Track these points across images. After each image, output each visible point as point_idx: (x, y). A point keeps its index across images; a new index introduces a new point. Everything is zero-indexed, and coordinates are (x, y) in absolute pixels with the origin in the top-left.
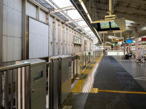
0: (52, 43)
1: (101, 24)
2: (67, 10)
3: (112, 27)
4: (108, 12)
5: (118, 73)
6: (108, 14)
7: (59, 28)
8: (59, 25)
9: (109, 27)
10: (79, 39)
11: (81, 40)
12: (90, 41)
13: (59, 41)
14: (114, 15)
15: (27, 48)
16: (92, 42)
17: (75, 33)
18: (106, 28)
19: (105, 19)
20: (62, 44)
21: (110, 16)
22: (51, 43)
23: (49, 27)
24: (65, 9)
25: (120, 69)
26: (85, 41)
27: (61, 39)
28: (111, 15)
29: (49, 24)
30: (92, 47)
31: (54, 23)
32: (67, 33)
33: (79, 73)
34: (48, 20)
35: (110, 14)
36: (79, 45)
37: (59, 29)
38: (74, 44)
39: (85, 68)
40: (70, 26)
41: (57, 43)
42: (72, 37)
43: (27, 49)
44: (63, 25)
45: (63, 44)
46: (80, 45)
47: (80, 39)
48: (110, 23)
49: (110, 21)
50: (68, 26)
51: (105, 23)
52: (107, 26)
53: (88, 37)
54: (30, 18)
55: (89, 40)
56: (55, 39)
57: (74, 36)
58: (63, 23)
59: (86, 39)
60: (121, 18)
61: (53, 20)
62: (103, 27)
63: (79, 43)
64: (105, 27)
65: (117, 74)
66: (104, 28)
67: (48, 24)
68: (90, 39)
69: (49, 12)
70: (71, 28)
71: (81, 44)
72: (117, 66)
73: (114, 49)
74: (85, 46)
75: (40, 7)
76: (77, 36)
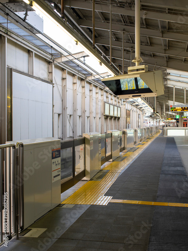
0: (61, 115)
1: (121, 81)
2: (84, 57)
3: (139, 88)
4: (133, 61)
5: (166, 168)
6: (134, 64)
7: (75, 88)
8: (74, 83)
9: (134, 88)
10: (116, 108)
11: (119, 109)
12: (138, 110)
13: (75, 110)
14: (143, 66)
15: (10, 124)
16: (141, 113)
17: (107, 97)
18: (130, 89)
19: (129, 73)
20: (80, 116)
21: (137, 67)
22: (59, 115)
23: (53, 87)
24: (80, 55)
25: (173, 162)
26: (127, 110)
27: (79, 107)
28: (138, 65)
29: (54, 82)
30: (141, 120)
31: (63, 79)
32: (90, 96)
33: (88, 169)
34: (51, 74)
35: (136, 63)
36: (115, 118)
37: (75, 91)
38: (104, 117)
39: (111, 160)
40: (97, 84)
41: (70, 116)
42: (100, 104)
43: (10, 127)
44: (83, 82)
45: (83, 116)
46: (117, 119)
47: (118, 107)
48: (136, 79)
49: (136, 76)
50: (92, 85)
51: (129, 80)
52: (132, 85)
53: (134, 104)
54: (13, 73)
55: (135, 109)
56: (65, 108)
57: (105, 102)
58: (82, 80)
59: (129, 107)
60: (155, 72)
61: (62, 75)
62: (125, 87)
63: (116, 115)
64: (129, 87)
65: (162, 171)
66: (128, 89)
67: (52, 82)
68: (138, 107)
69: (53, 61)
70: (98, 88)
71: (119, 116)
72: (171, 156)
73: (179, 124)
74: (128, 119)
75: (34, 52)
76: (110, 102)
